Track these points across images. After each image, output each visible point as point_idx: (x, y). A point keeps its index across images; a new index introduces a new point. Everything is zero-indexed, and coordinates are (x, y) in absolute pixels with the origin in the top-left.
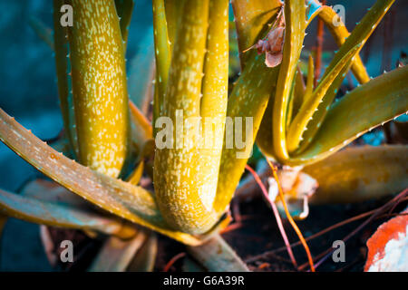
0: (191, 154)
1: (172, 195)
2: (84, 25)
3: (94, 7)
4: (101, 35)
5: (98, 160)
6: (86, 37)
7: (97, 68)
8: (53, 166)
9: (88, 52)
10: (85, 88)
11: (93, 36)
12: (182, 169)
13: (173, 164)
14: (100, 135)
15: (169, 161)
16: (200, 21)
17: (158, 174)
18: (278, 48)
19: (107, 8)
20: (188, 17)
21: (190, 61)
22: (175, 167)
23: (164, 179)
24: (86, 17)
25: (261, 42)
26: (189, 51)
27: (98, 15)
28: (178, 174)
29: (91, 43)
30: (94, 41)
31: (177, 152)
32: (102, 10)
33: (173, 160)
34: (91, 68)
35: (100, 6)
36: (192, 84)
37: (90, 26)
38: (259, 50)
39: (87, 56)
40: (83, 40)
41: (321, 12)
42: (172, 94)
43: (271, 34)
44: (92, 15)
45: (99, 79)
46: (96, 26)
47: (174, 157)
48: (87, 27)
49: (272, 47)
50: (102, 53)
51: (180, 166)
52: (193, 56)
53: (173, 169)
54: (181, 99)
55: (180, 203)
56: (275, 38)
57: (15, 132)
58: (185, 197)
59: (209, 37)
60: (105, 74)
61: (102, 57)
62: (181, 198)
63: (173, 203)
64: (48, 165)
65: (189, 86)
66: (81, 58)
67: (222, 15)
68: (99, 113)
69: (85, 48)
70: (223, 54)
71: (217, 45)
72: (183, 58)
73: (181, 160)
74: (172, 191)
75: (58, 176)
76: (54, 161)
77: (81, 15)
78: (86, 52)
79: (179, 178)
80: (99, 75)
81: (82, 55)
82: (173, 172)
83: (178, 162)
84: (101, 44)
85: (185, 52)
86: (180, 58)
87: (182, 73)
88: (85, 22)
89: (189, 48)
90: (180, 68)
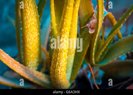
0: (64, 63)
1: (57, 77)
2: (27, 18)
3: (31, 12)
4: (33, 22)
5: (31, 64)
6: (28, 22)
7: (31, 33)
8: (16, 67)
9: (28, 28)
10: (27, 40)
11: (30, 22)
12: (61, 68)
13: (58, 67)
14: (31, 56)
15: (56, 65)
16: (69, 18)
17: (52, 70)
18: (94, 27)
19: (35, 13)
20: (65, 16)
21: (65, 31)
22: (59, 68)
23: (54, 72)
24: (28, 16)
25: (87, 25)
26: (65, 28)
27: (32, 15)
28: (59, 70)
29: (29, 25)
30: (30, 24)
31: (59, 63)
32: (34, 13)
33: (58, 65)
34: (29, 33)
37: (29, 19)
38: (87, 27)
40: (27, 23)
41: (108, 15)
43: (91, 22)
44: (30, 15)
45: (32, 37)
46: (31, 19)
47: (58, 64)
48: (28, 19)
49: (91, 26)
50: (33, 28)
51: (60, 67)
53: (58, 68)
55: (60, 80)
56: (92, 23)
57: (3, 55)
58: (61, 78)
60: (34, 35)
61: (33, 29)
62: (60, 78)
63: (57, 80)
64: (14, 66)
66: (26, 30)
68: (31, 48)
69: (27, 26)
70: (75, 29)
71: (74, 26)
72: (63, 30)
73: (61, 65)
74: (57, 76)
75: (17, 70)
76: (16, 65)
77: (26, 15)
78: (27, 28)
79: (60, 71)
80: (32, 35)
81: (26, 29)
82: (58, 69)
83: (60, 66)
84: (33, 25)
85: (64, 28)
86: (62, 30)
87: (62, 35)
88: (28, 17)
89: (65, 27)
90: (62, 33)
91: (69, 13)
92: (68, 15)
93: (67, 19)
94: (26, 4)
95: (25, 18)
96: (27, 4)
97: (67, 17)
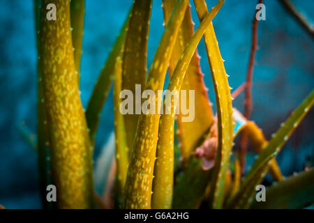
3: (69, 121)
4: (75, 143)
6: (62, 145)
7: (71, 168)
11: (68, 144)
16: (152, 135)
19: (80, 122)
21: (143, 167)
24: (63, 129)
25: (198, 150)
26: (143, 159)
27: (72, 127)
29: (66, 149)
30: (68, 147)
32: (76, 123)
35: (73, 121)
36: (145, 184)
37: (66, 136)
38: (197, 156)
39: (63, 159)
40: (60, 147)
42: (130, 191)
43: (206, 143)
44: (67, 127)
46: (71, 136)
49: (207, 154)
52: (146, 162)
54: (136, 195)
59: (159, 147)
60: (77, 173)
65: (142, 186)
66: (58, 160)
67: (169, 130)
69: (61, 153)
70: (169, 159)
71: (165, 153)
72: (138, 163)
78: (62, 156)
84: (74, 150)
85: (140, 159)
86: (136, 164)
87: (138, 175)
88: (62, 133)
89: (143, 156)
90: (136, 171)
91: (151, 126)
92: (148, 130)
93: (146, 138)
94: (59, 103)
95: (56, 135)
96: (61, 104)
97: (147, 133)
